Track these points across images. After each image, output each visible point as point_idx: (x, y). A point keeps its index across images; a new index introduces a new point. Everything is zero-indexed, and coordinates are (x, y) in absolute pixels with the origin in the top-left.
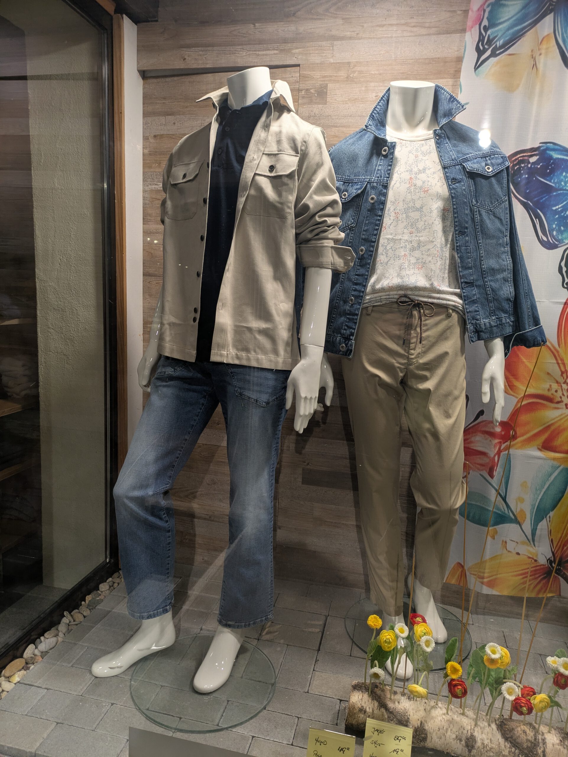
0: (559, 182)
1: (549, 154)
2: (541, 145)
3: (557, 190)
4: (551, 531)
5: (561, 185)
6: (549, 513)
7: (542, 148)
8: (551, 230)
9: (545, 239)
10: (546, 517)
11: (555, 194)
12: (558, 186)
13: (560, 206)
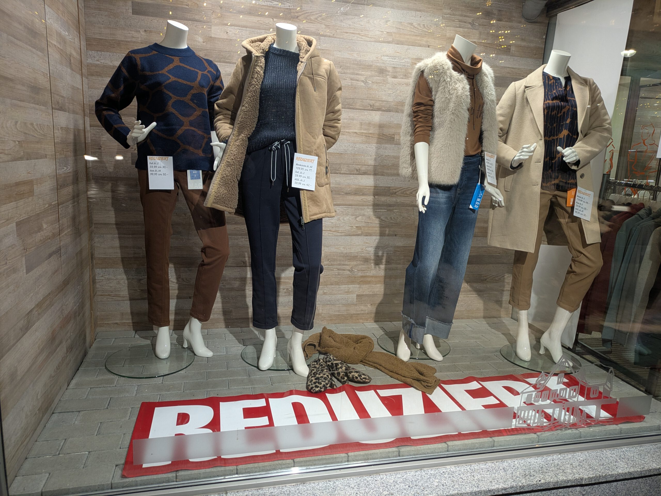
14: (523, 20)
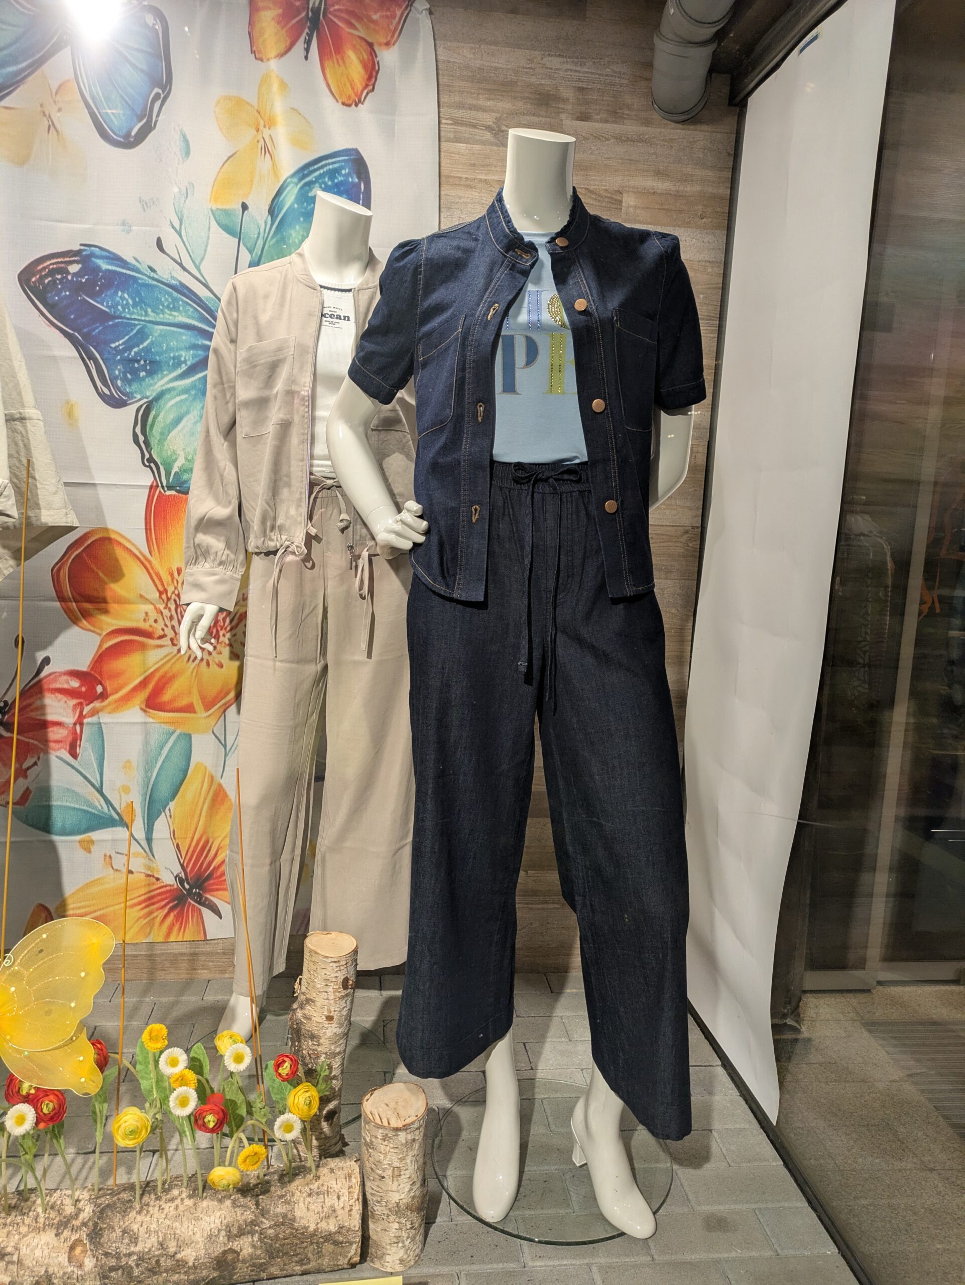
0: (114, 306)
1: (95, 263)
2: (82, 248)
3: (114, 317)
4: (174, 831)
5: (119, 310)
6: (168, 804)
7: (84, 253)
8: (114, 379)
9: (107, 392)
10: (164, 811)
11: (111, 323)
12: (114, 312)
13: (121, 342)
14: (656, 116)
